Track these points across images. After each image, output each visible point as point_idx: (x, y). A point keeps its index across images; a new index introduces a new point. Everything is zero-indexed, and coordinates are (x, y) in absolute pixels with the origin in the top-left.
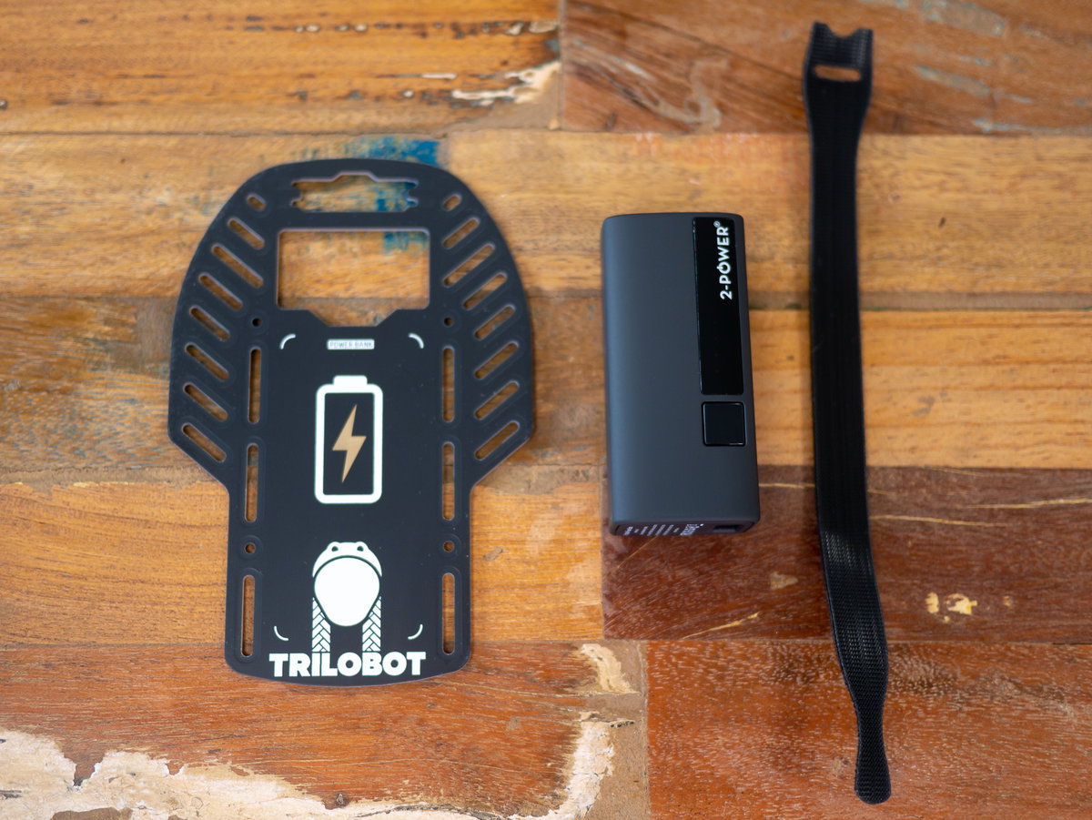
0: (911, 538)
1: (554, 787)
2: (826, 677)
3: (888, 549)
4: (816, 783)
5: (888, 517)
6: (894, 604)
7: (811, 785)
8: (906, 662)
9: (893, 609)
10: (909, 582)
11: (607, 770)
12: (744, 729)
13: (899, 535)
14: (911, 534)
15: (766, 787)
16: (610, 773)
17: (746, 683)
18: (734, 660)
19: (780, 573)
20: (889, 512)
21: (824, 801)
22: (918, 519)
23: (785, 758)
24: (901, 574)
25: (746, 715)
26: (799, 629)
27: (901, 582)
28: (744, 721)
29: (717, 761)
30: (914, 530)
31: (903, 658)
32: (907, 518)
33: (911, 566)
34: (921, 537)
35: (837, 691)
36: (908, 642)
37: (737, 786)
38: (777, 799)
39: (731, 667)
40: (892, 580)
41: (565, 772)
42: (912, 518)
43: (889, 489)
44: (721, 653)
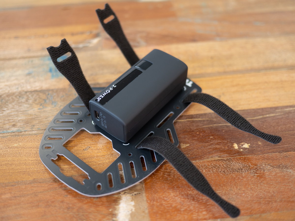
0: (224, 130)
1: (113, 217)
2: (205, 171)
3: (217, 133)
4: (210, 204)
5: (215, 125)
6: (223, 148)
7: (208, 205)
8: (232, 164)
9: (223, 149)
10: (226, 141)
11: (132, 210)
12: (180, 190)
13: (219, 129)
14: (223, 129)
15: (192, 208)
16: (133, 210)
17: (178, 176)
18: (173, 170)
19: (183, 144)
20: (215, 124)
21: (214, 210)
22: (224, 124)
23: (197, 197)
24: (223, 139)
25: (180, 185)
26: (193, 158)
27: (223, 141)
28: (180, 187)
29: (172, 201)
30: (224, 128)
31: (230, 162)
32: (221, 125)
33: (226, 137)
34: (227, 129)
35: (210, 175)
36: (231, 158)
37: (181, 208)
38: (197, 211)
39: (172, 172)
40: (220, 141)
41: (116, 212)
42: (222, 125)
43: (213, 118)
44: (168, 168)
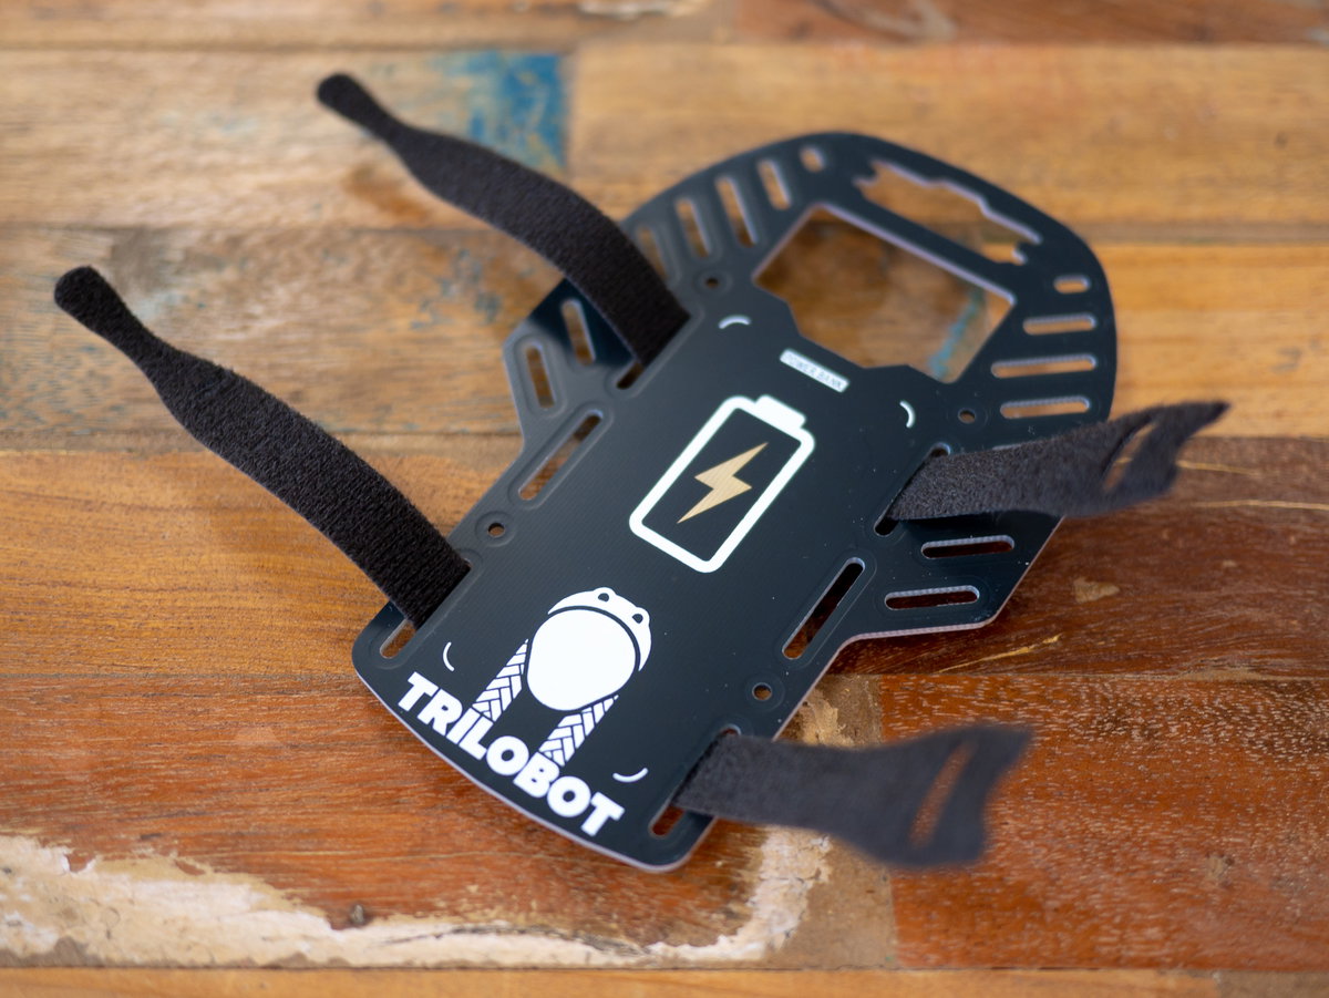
0: (1295, 532)
1: (728, 899)
2: (1181, 730)
3: (1259, 548)
4: (1182, 895)
5: (1253, 503)
6: (1281, 624)
7: (1174, 898)
8: (1311, 709)
9: (1279, 631)
10: (1299, 593)
11: (818, 873)
12: (1051, 808)
13: (1274, 527)
14: (1293, 527)
15: (1095, 901)
16: (824, 878)
17: (1047, 739)
18: (1026, 704)
19: (1089, 580)
20: (1253, 496)
21: (1199, 925)
22: (1301, 505)
23: (1125, 854)
24: (1285, 582)
25: (1052, 786)
26: (1129, 659)
27: (1285, 592)
28: (1049, 796)
29: (1008, 858)
30: (1296, 522)
31: (1306, 703)
32: (1283, 504)
33: (1300, 572)
34: (1309, 530)
35: (1201, 752)
36: (1311, 679)
37: (1047, 898)
38: (1117, 920)
39: (1021, 714)
40: (1271, 590)
41: (746, 875)
42: (1291, 505)
43: (1249, 466)
44: (1003, 694)
